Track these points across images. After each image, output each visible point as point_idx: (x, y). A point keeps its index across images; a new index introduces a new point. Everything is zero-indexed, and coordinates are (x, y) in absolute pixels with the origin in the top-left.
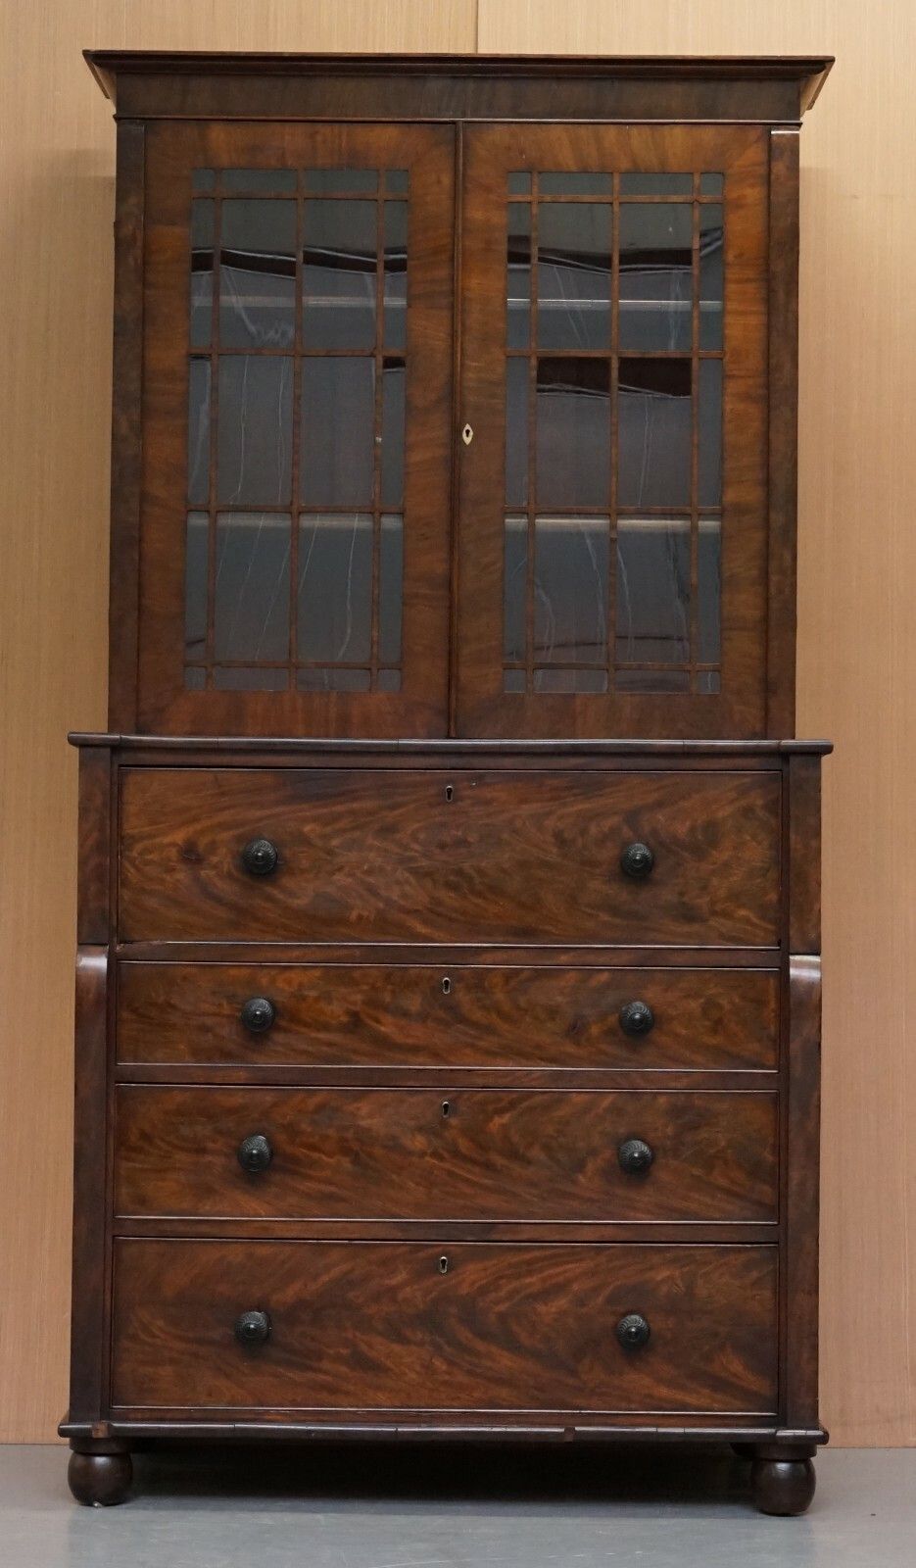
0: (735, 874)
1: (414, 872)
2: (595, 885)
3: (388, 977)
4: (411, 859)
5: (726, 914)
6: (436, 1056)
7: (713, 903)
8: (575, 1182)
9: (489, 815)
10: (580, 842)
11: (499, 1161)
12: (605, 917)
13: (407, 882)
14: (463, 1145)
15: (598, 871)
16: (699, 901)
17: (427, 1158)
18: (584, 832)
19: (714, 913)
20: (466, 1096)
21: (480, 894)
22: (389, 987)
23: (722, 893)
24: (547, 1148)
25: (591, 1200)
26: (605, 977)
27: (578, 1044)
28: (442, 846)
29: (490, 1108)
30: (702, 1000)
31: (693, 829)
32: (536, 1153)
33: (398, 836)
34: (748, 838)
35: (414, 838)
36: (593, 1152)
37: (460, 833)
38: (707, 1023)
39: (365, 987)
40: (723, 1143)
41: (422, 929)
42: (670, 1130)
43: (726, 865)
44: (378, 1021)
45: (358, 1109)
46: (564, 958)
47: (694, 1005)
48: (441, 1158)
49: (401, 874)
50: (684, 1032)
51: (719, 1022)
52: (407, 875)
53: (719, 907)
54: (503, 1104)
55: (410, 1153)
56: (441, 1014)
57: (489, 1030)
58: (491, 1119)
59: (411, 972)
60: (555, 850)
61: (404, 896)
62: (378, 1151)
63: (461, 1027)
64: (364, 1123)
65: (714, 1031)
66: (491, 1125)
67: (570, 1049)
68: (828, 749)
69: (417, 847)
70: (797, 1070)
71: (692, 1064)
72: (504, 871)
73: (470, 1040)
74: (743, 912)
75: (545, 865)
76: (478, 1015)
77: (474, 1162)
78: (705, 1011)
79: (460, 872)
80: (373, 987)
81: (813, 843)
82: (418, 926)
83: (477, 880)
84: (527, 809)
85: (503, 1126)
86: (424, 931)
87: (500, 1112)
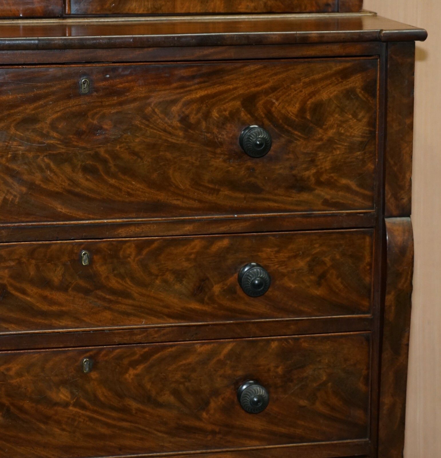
0: (338, 148)
1: (53, 157)
2: (218, 162)
3: (32, 253)
4: (51, 147)
5: (330, 184)
6: (77, 319)
7: (318, 174)
8: (200, 419)
9: (121, 104)
10: (204, 124)
11: (134, 405)
12: (226, 192)
13: (48, 167)
14: (102, 393)
15: (219, 151)
16: (307, 173)
17: (71, 408)
18: (207, 116)
19: (319, 183)
20: (103, 352)
21: (114, 176)
22: (33, 262)
23: (327, 165)
24: (176, 393)
25: (213, 433)
26: (225, 242)
27: (202, 301)
28: (79, 134)
29: (126, 361)
30: (308, 259)
31: (302, 110)
32: (168, 398)
33: (38, 126)
34: (350, 116)
35: (53, 126)
36: (216, 393)
37: (95, 122)
38: (312, 278)
39: (12, 264)
40: (324, 378)
41: (61, 209)
42: (280, 370)
43: (331, 141)
44: (24, 292)
45: (8, 370)
46: (188, 228)
47: (302, 264)
48: (83, 407)
49: (43, 160)
50: (293, 286)
51: (322, 276)
52: (46, 160)
53: (324, 178)
54: (136, 357)
55: (56, 404)
56: (82, 283)
57: (126, 294)
58: (126, 371)
59: (53, 247)
60: (181, 134)
61: (46, 180)
62: (27, 405)
63: (100, 293)
64: (15, 381)
65: (319, 284)
66: (127, 376)
67: (195, 306)
68: (423, 36)
69: (55, 134)
70: (391, 316)
71: (300, 313)
72: (134, 153)
73: (106, 305)
74: (344, 181)
75: (173, 147)
76: (114, 283)
77: (113, 408)
78: (311, 269)
79: (96, 156)
80: (20, 262)
81: (408, 121)
82: (59, 206)
83: (111, 164)
84: (156, 98)
85: (137, 375)
86: (63, 211)
87: (134, 364)
